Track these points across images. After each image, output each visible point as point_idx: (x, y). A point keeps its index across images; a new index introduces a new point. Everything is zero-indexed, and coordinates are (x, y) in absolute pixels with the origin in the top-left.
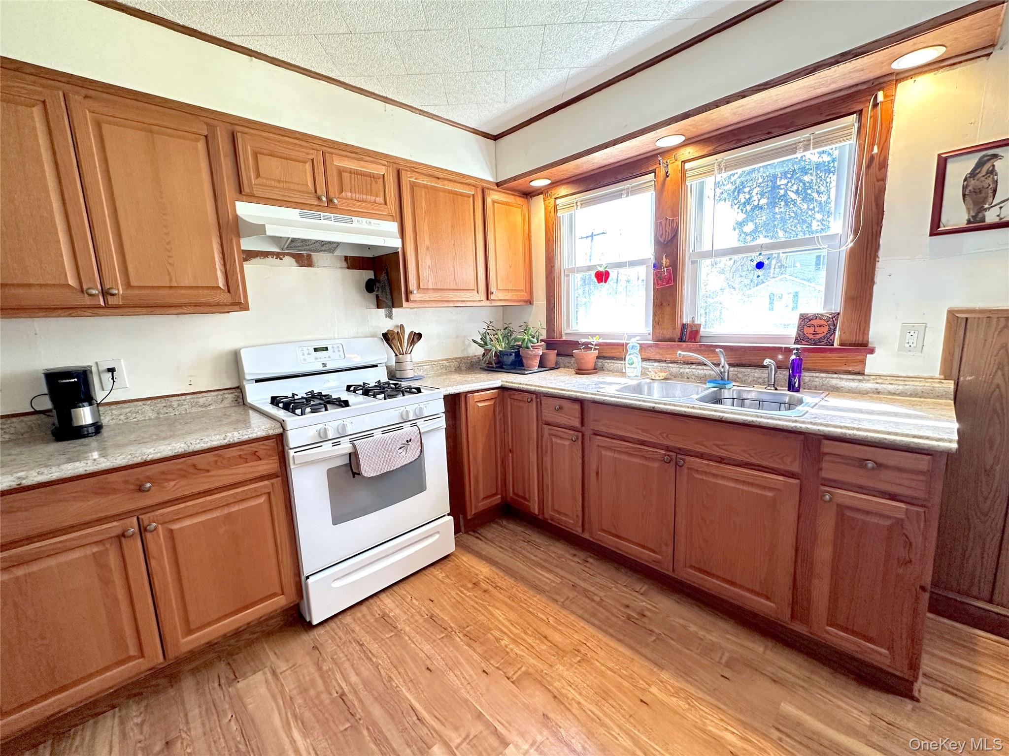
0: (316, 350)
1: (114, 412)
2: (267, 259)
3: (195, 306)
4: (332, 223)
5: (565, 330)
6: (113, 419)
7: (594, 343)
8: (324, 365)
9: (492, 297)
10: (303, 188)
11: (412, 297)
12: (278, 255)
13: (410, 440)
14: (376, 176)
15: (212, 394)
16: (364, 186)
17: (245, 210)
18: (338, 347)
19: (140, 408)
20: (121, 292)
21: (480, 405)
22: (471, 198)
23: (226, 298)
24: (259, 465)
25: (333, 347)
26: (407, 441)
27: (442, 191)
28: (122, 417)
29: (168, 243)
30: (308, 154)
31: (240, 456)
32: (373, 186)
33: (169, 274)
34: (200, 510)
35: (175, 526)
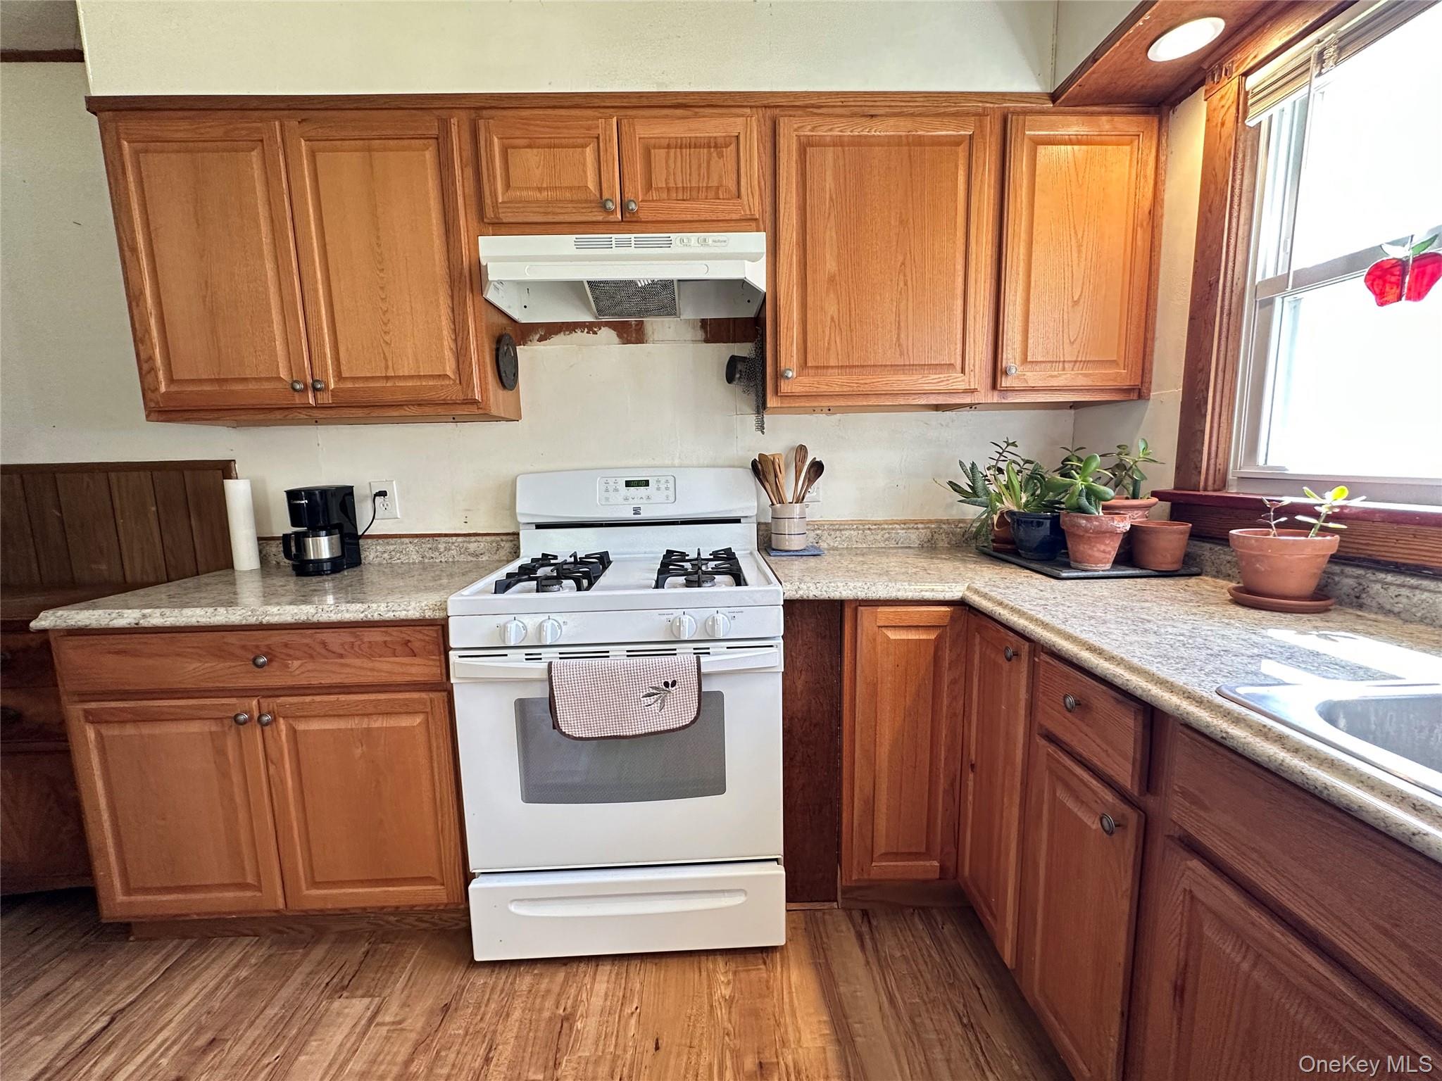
0: (628, 484)
1: (378, 547)
2: (574, 335)
3: (419, 405)
4: (632, 251)
5: (1237, 466)
6: (377, 557)
7: (1323, 510)
8: (637, 511)
9: (1005, 382)
10: (581, 196)
11: (785, 387)
12: (590, 327)
13: (674, 683)
14: (720, 141)
15: (488, 538)
16: (695, 167)
17: (491, 249)
18: (667, 482)
19: (404, 546)
20: (332, 386)
21: (893, 635)
22: (964, 146)
23: (455, 393)
24: (412, 665)
25: (658, 481)
26: (666, 684)
27: (879, 145)
28: (386, 555)
29: (385, 312)
30: (588, 129)
31: (385, 642)
32: (712, 163)
33: (386, 359)
34: (331, 713)
35: (301, 726)
